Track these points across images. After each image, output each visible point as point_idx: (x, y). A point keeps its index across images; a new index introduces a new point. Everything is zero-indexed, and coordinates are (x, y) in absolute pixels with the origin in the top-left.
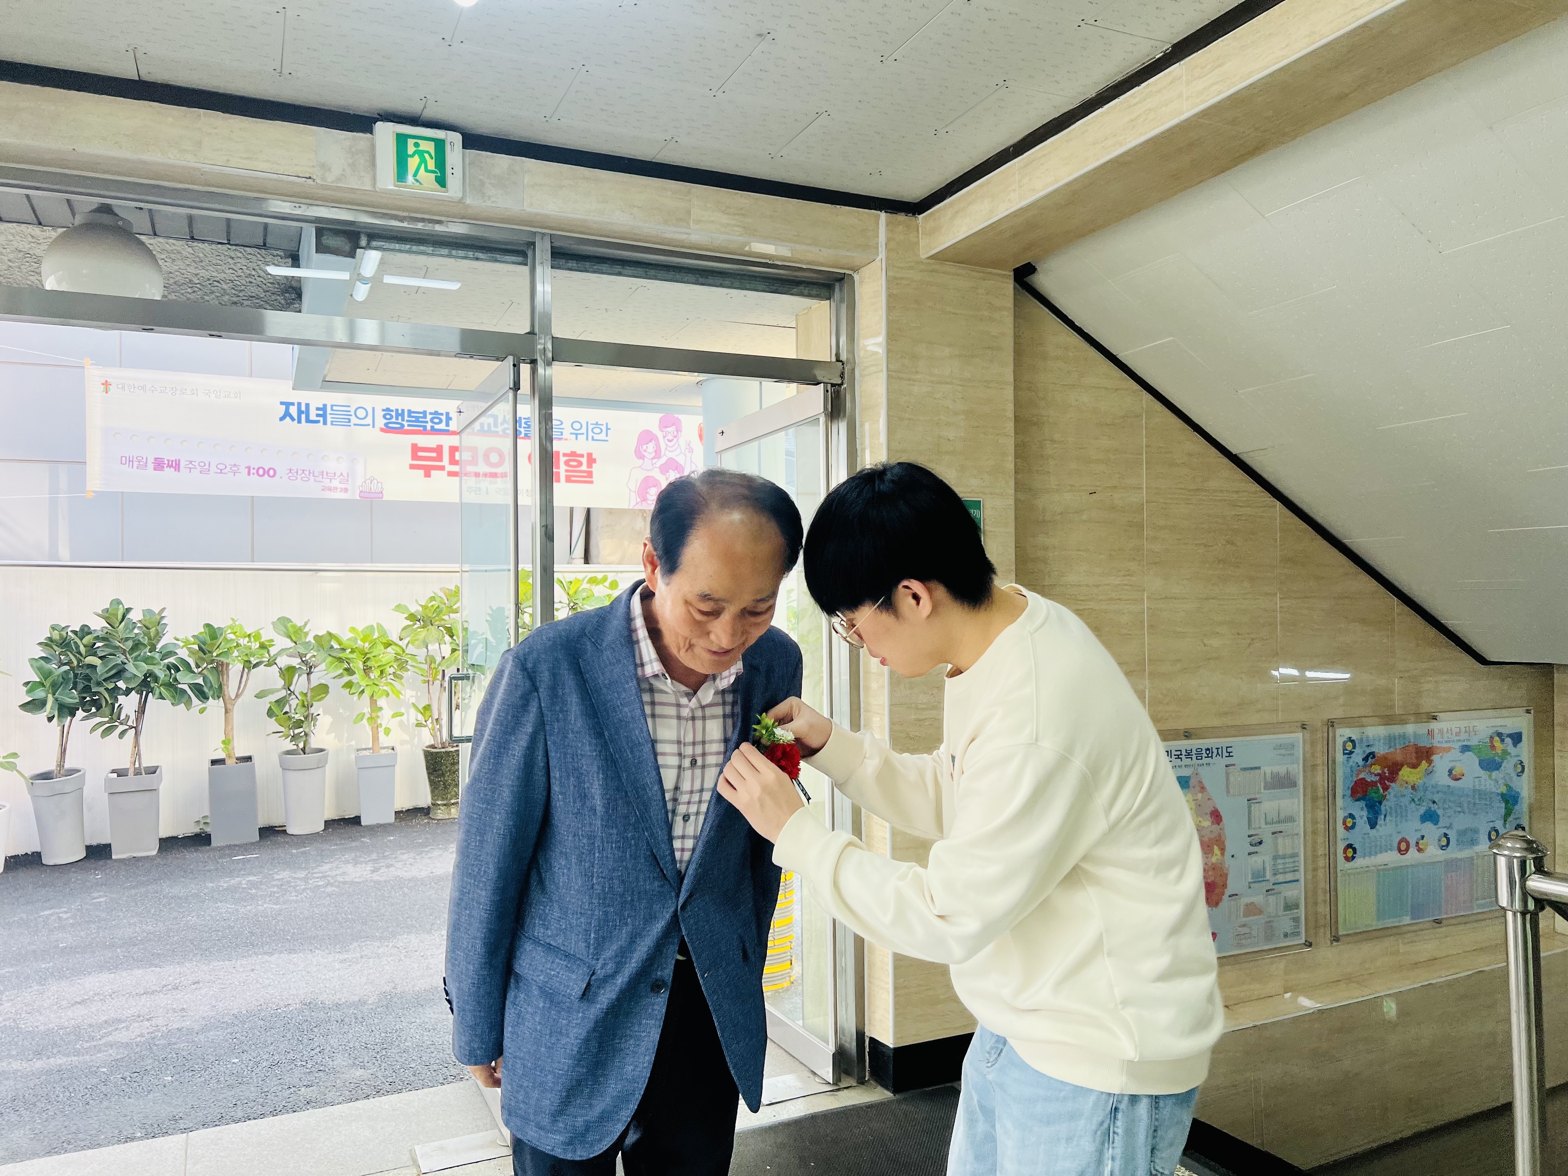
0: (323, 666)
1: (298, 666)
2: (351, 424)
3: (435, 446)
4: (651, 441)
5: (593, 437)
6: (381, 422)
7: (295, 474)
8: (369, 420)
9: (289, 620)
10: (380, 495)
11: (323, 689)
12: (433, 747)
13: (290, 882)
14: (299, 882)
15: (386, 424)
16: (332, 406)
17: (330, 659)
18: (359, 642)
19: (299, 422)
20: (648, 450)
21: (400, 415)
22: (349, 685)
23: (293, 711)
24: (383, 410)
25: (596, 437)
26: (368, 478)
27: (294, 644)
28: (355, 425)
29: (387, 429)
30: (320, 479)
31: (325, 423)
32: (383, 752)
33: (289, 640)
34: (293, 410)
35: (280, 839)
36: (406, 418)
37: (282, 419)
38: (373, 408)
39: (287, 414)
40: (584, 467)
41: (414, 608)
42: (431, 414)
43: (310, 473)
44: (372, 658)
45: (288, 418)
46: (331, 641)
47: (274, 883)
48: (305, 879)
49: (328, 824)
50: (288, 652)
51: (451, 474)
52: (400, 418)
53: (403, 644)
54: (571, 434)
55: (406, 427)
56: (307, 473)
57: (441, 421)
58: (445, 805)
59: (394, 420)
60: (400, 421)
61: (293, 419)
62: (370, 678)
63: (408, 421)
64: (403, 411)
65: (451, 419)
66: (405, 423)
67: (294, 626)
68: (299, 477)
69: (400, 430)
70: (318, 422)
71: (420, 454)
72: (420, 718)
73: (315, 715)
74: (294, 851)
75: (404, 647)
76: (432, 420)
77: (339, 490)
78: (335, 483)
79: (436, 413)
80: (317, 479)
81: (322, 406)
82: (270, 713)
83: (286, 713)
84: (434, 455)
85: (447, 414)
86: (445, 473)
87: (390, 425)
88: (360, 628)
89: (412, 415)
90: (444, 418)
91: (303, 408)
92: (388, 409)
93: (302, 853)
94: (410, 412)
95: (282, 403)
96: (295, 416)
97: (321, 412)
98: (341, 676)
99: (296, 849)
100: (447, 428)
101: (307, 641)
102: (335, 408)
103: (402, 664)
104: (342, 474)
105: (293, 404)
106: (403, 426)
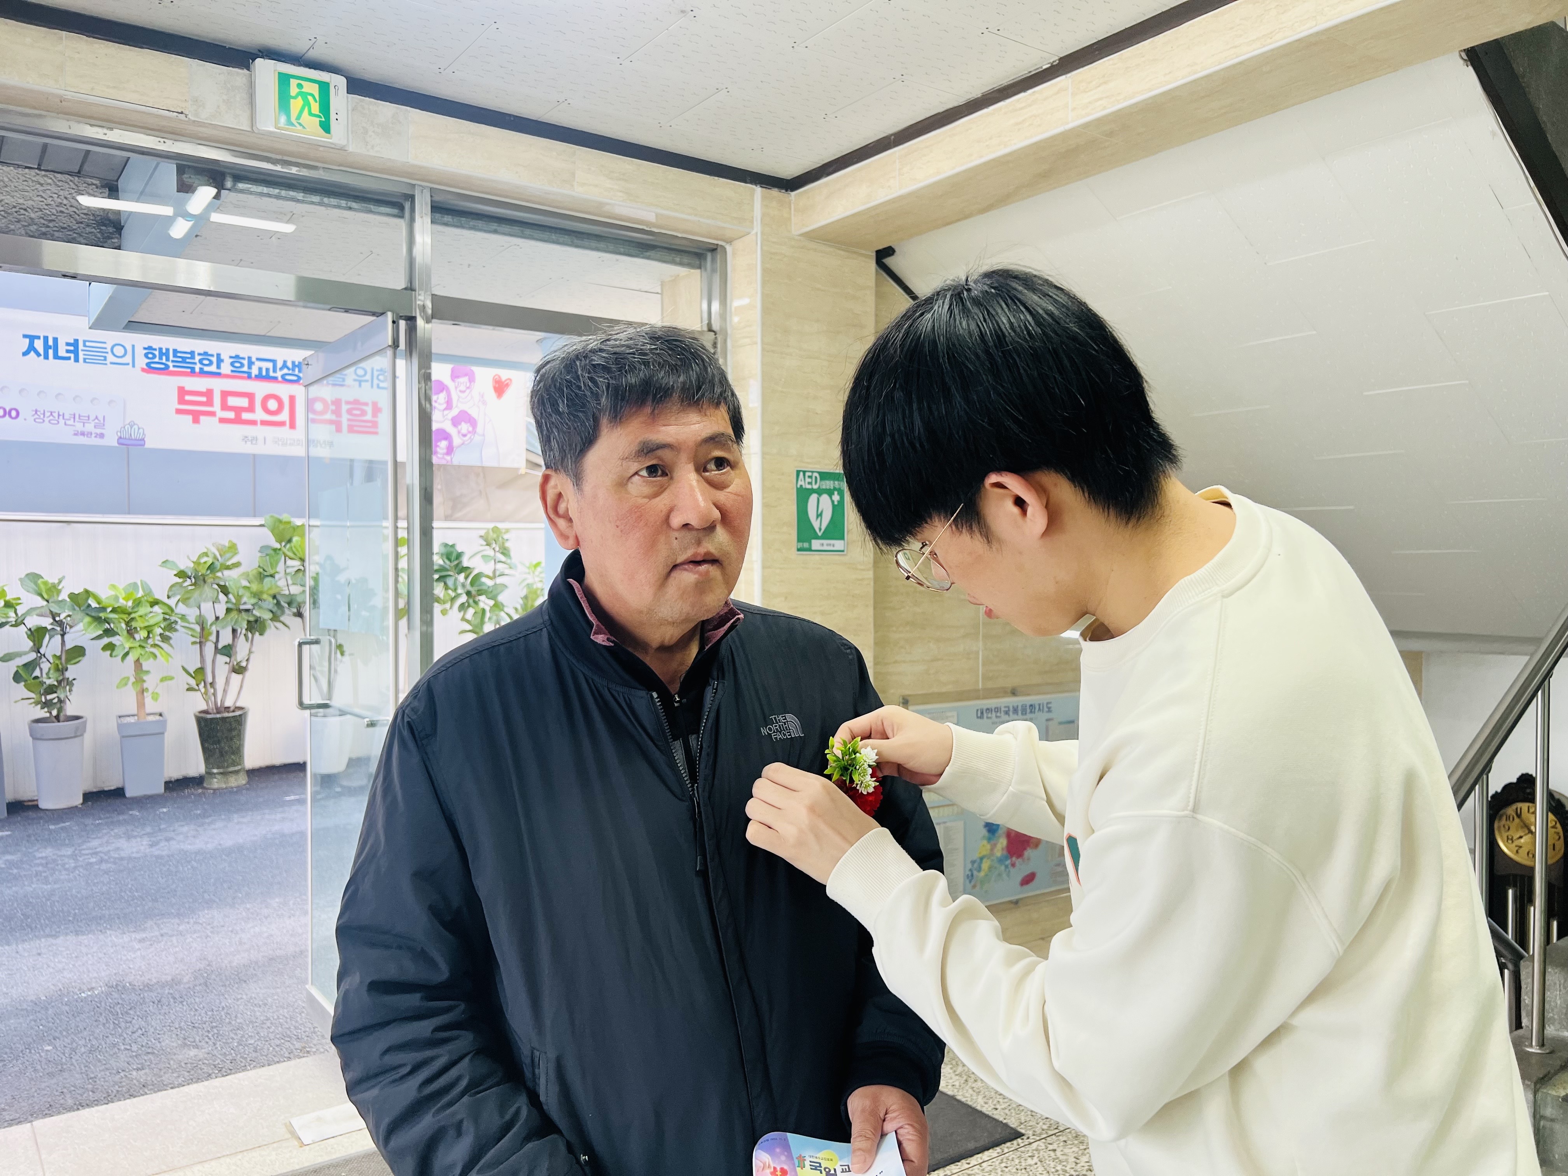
0: (80, 626)
1: (49, 627)
2: (108, 362)
3: (204, 390)
4: (442, 391)
5: (378, 385)
6: (142, 362)
7: (42, 416)
8: (128, 359)
9: (39, 577)
10: (143, 442)
11: (78, 652)
12: (206, 712)
13: (54, 861)
14: (66, 860)
15: (148, 364)
16: (85, 342)
17: (87, 619)
18: (121, 601)
19: (46, 357)
20: (438, 401)
21: (164, 354)
22: (110, 647)
23: (44, 675)
24: (145, 349)
25: (382, 385)
26: (127, 422)
27: (45, 603)
28: (111, 363)
29: (150, 369)
30: (71, 422)
31: (77, 360)
32: (151, 718)
33: (39, 598)
34: (39, 345)
35: (31, 814)
36: (171, 358)
37: (25, 354)
38: (133, 346)
39: (31, 348)
40: (369, 417)
41: (186, 565)
42: (199, 354)
43: (59, 415)
44: (138, 619)
45: (32, 352)
46: (87, 599)
47: (38, 861)
48: (74, 856)
49: (88, 797)
50: (38, 611)
51: (222, 421)
52: (164, 358)
53: (172, 602)
54: (355, 380)
55: (171, 368)
56: (56, 415)
57: (211, 363)
58: (221, 773)
59: (157, 360)
60: (164, 361)
61: (38, 355)
62: (134, 639)
63: (173, 361)
64: (168, 350)
65: (222, 361)
66: (170, 364)
67: (46, 583)
68: (47, 420)
69: (165, 370)
70: (69, 358)
71: (188, 398)
72: (193, 682)
73: (70, 679)
74: (52, 827)
75: (174, 607)
76: (201, 361)
77: (93, 435)
78: (90, 427)
79: (206, 354)
80: (68, 422)
81: (72, 341)
82: (17, 678)
83: (36, 678)
84: (204, 399)
85: (218, 355)
86: (216, 419)
87: (153, 365)
88: (121, 587)
89: (179, 355)
90: (214, 359)
91: (51, 343)
92: (150, 348)
93: (62, 828)
94: (175, 351)
95: (25, 336)
96: (41, 351)
97: (72, 348)
98: (99, 637)
99: (54, 824)
100: (218, 371)
101: (60, 599)
102: (87, 344)
103: (170, 626)
104: (97, 418)
105: (39, 338)
106: (167, 367)
